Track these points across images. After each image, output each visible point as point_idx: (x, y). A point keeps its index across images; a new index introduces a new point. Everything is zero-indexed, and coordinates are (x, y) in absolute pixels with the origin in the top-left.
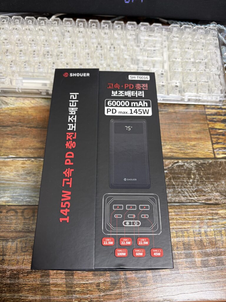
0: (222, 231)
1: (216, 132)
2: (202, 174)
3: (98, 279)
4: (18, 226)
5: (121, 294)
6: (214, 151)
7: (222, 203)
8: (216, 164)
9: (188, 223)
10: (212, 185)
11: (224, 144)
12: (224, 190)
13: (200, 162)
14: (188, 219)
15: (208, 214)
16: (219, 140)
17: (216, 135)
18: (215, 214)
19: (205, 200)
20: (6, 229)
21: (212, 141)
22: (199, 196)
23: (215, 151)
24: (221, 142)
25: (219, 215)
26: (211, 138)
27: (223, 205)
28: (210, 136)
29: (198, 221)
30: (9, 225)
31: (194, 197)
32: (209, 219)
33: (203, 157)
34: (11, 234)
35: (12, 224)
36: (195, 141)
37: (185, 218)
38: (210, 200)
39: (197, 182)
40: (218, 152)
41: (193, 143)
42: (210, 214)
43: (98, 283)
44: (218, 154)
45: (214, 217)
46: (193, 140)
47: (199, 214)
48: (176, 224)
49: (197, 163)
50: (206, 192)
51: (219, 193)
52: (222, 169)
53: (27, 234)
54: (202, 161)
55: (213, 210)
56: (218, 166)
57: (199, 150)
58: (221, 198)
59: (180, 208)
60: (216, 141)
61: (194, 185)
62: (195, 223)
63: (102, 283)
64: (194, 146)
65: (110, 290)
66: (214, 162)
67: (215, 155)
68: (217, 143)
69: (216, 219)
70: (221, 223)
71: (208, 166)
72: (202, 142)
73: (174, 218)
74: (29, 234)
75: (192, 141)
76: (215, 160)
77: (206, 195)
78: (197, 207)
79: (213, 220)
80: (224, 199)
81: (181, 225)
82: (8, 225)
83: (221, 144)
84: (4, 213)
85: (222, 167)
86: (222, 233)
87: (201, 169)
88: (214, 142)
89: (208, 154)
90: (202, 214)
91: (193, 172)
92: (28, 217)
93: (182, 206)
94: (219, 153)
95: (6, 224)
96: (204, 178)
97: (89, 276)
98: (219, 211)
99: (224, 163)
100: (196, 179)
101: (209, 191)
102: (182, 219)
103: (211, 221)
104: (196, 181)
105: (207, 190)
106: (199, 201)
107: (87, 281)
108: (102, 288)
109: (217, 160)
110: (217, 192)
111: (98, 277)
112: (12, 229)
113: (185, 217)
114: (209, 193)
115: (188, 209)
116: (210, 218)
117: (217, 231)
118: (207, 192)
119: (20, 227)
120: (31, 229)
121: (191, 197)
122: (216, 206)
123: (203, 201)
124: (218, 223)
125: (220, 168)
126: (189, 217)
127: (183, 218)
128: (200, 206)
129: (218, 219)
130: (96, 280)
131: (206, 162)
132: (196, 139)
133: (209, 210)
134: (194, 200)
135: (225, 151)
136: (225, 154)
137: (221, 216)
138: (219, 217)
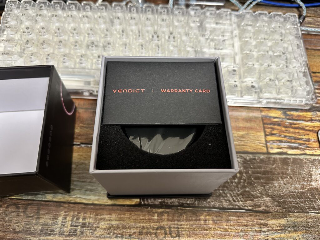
1: (270, 121)
2: (250, 173)
4: (18, 226)
6: (266, 144)
7: (273, 211)
8: (268, 161)
9: (229, 235)
10: (262, 187)
11: (279, 136)
12: (277, 195)
13: (249, 157)
14: (230, 230)
15: (255, 224)
16: (273, 130)
17: (271, 124)
18: (264, 225)
19: (252, 206)
20: (3, 228)
21: (265, 132)
22: (246, 201)
23: (268, 144)
24: (276, 134)
25: (268, 227)
26: (264, 128)
27: (274, 213)
28: (262, 126)
29: (241, 234)
30: (8, 224)
31: (239, 202)
32: (257, 231)
33: (252, 151)
34: (9, 235)
35: (11, 222)
36: (243, 131)
37: (225, 229)
38: (259, 206)
39: (244, 183)
40: (271, 146)
41: (241, 133)
42: (258, 224)
44: (272, 148)
45: (262, 229)
46: (241, 129)
47: (243, 224)
48: (214, 235)
49: (245, 159)
50: (254, 195)
51: (271, 198)
52: (275, 167)
53: (28, 237)
54: (251, 156)
55: (262, 220)
56: (270, 163)
57: (248, 142)
58: (273, 204)
59: (220, 215)
60: (270, 132)
61: (239, 186)
62: (238, 236)
64: (242, 137)
66: (267, 158)
67: (267, 149)
68: (272, 134)
69: (265, 232)
70: (271, 237)
71: (258, 162)
72: (253, 132)
73: (211, 228)
74: (29, 237)
75: (240, 131)
76: (267, 155)
77: (254, 200)
78: (242, 215)
79: (260, 232)
80: (276, 206)
81: (220, 237)
82: (6, 223)
83: (276, 136)
84: (4, 207)
85: (275, 164)
87: (250, 165)
88: (267, 133)
89: (259, 147)
90: (248, 224)
92: (31, 215)
93: (223, 213)
95: (4, 221)
96: (253, 177)
98: (269, 222)
99: (278, 160)
100: (242, 178)
101: (258, 194)
102: (222, 230)
103: (258, 233)
104: (242, 181)
105: (256, 194)
106: (245, 207)
109: (271, 156)
110: (268, 196)
112: (11, 229)
113: (226, 227)
114: (258, 197)
115: (230, 216)
116: (257, 229)
118: (256, 196)
119: (20, 227)
120: (33, 230)
121: (234, 201)
122: (265, 215)
123: (250, 208)
124: (268, 237)
125: (274, 166)
126: (231, 228)
127: (223, 228)
128: (246, 214)
129: (267, 231)
131: (256, 158)
132: (244, 128)
133: (257, 219)
134: (238, 206)
135: (281, 145)
136: (281, 148)
137: (271, 228)
138: (268, 230)
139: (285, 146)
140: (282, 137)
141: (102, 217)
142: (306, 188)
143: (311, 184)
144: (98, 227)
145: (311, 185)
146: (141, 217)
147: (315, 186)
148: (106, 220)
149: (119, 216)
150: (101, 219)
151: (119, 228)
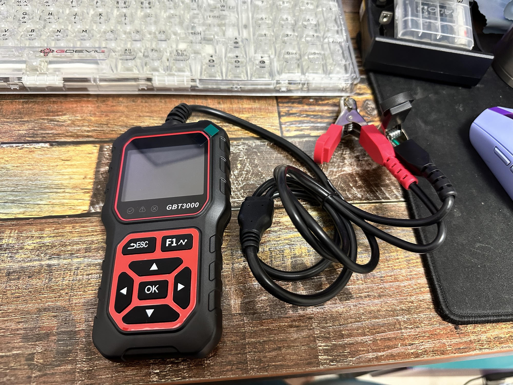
0: (284, 251)
2: (256, 162)
3: (33, 347)
5: (74, 372)
6: (281, 127)
11: (299, 116)
16: (291, 110)
17: (287, 102)
21: (279, 112)
23: (283, 126)
24: (296, 113)
25: (281, 226)
26: (279, 107)
28: (275, 105)
31: (238, 198)
36: (249, 113)
39: (246, 174)
40: (288, 129)
41: (246, 116)
43: (30, 354)
44: (288, 131)
46: (246, 111)
49: (249, 146)
54: (259, 143)
60: (287, 112)
63: (39, 353)
65: (54, 365)
67: (282, 132)
68: (288, 115)
70: (285, 237)
72: (262, 114)
75: (245, 113)
83: (295, 117)
86: (285, 254)
87: (257, 153)
88: (282, 114)
91: (240, 159)
94: (290, 129)
96: (260, 168)
97: (15, 343)
98: (282, 219)
99: (297, 145)
100: (245, 170)
107: (9, 351)
108: (37, 362)
111: (33, 343)
117: (276, 250)
121: (233, 198)
124: (279, 237)
129: (279, 231)
130: (29, 348)
131: (266, 143)
132: (251, 109)
134: (237, 203)
135: (302, 126)
136: (301, 130)
137: (285, 227)
138: (281, 229)
139: (308, 128)
140: (304, 117)
141: (29, 234)
142: (335, 175)
143: (343, 169)
144: (22, 248)
145: (344, 171)
146: (90, 229)
147: (349, 172)
148: (34, 238)
149: (56, 231)
150: (27, 237)
151: (55, 246)
